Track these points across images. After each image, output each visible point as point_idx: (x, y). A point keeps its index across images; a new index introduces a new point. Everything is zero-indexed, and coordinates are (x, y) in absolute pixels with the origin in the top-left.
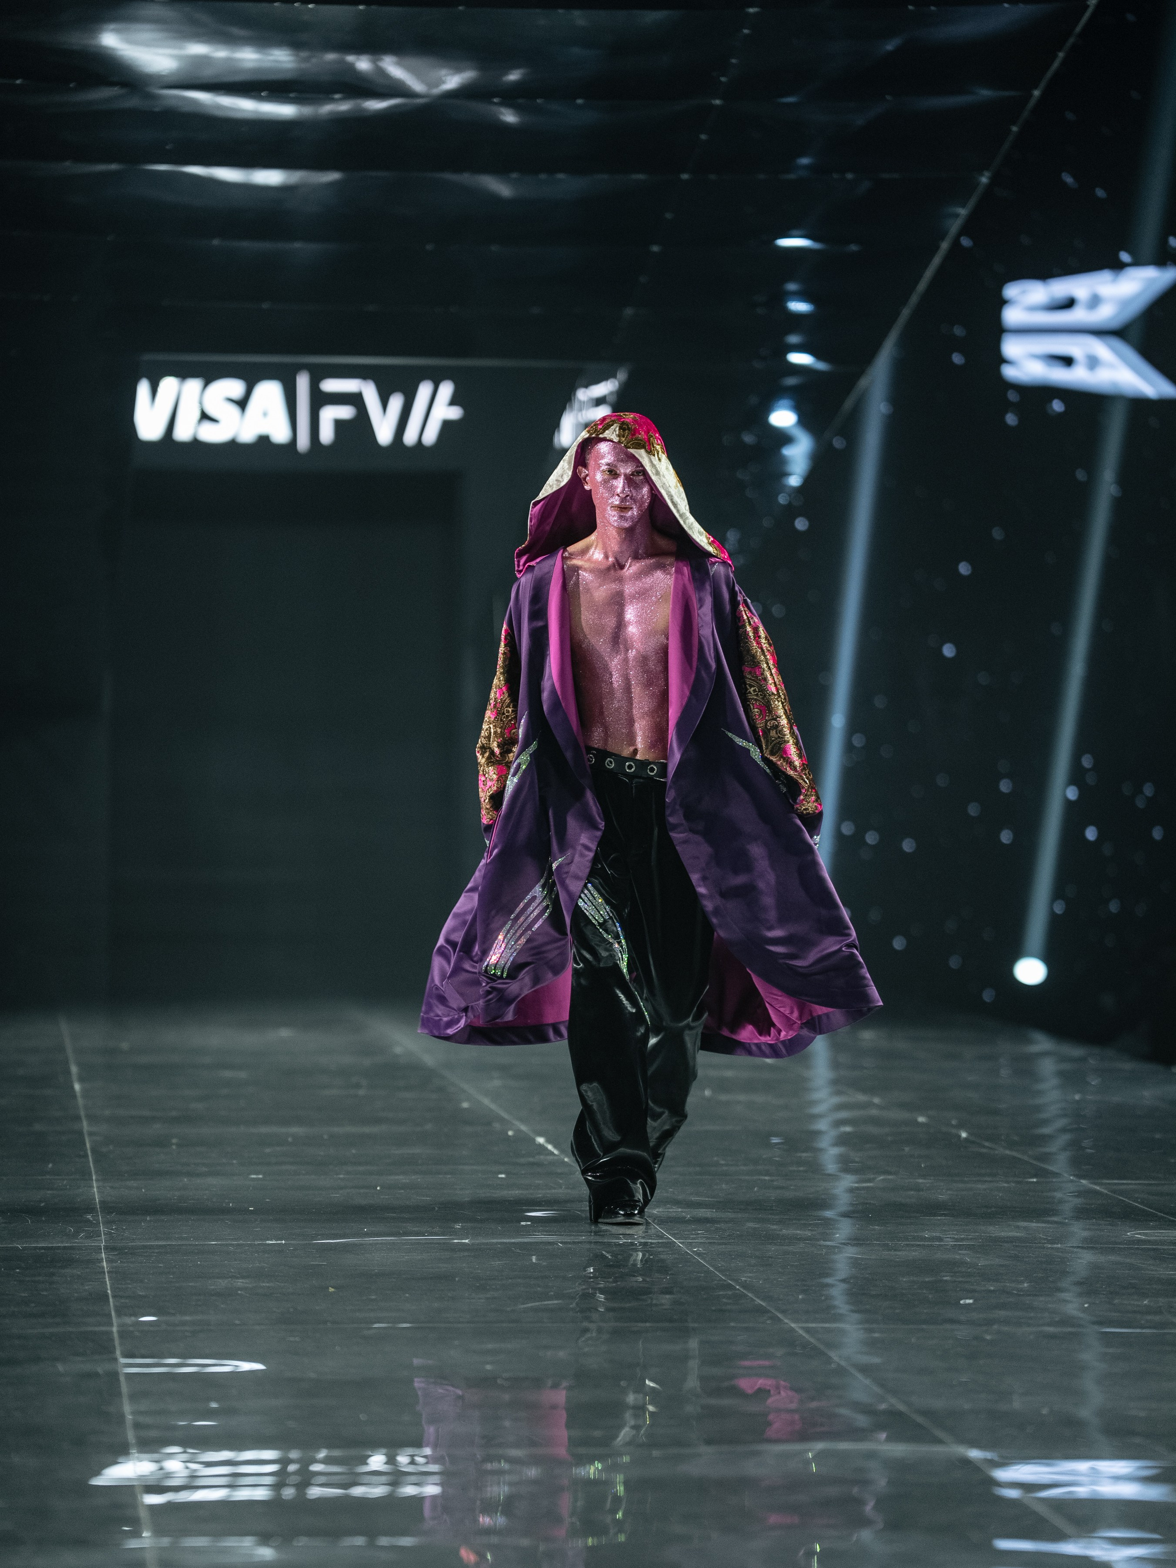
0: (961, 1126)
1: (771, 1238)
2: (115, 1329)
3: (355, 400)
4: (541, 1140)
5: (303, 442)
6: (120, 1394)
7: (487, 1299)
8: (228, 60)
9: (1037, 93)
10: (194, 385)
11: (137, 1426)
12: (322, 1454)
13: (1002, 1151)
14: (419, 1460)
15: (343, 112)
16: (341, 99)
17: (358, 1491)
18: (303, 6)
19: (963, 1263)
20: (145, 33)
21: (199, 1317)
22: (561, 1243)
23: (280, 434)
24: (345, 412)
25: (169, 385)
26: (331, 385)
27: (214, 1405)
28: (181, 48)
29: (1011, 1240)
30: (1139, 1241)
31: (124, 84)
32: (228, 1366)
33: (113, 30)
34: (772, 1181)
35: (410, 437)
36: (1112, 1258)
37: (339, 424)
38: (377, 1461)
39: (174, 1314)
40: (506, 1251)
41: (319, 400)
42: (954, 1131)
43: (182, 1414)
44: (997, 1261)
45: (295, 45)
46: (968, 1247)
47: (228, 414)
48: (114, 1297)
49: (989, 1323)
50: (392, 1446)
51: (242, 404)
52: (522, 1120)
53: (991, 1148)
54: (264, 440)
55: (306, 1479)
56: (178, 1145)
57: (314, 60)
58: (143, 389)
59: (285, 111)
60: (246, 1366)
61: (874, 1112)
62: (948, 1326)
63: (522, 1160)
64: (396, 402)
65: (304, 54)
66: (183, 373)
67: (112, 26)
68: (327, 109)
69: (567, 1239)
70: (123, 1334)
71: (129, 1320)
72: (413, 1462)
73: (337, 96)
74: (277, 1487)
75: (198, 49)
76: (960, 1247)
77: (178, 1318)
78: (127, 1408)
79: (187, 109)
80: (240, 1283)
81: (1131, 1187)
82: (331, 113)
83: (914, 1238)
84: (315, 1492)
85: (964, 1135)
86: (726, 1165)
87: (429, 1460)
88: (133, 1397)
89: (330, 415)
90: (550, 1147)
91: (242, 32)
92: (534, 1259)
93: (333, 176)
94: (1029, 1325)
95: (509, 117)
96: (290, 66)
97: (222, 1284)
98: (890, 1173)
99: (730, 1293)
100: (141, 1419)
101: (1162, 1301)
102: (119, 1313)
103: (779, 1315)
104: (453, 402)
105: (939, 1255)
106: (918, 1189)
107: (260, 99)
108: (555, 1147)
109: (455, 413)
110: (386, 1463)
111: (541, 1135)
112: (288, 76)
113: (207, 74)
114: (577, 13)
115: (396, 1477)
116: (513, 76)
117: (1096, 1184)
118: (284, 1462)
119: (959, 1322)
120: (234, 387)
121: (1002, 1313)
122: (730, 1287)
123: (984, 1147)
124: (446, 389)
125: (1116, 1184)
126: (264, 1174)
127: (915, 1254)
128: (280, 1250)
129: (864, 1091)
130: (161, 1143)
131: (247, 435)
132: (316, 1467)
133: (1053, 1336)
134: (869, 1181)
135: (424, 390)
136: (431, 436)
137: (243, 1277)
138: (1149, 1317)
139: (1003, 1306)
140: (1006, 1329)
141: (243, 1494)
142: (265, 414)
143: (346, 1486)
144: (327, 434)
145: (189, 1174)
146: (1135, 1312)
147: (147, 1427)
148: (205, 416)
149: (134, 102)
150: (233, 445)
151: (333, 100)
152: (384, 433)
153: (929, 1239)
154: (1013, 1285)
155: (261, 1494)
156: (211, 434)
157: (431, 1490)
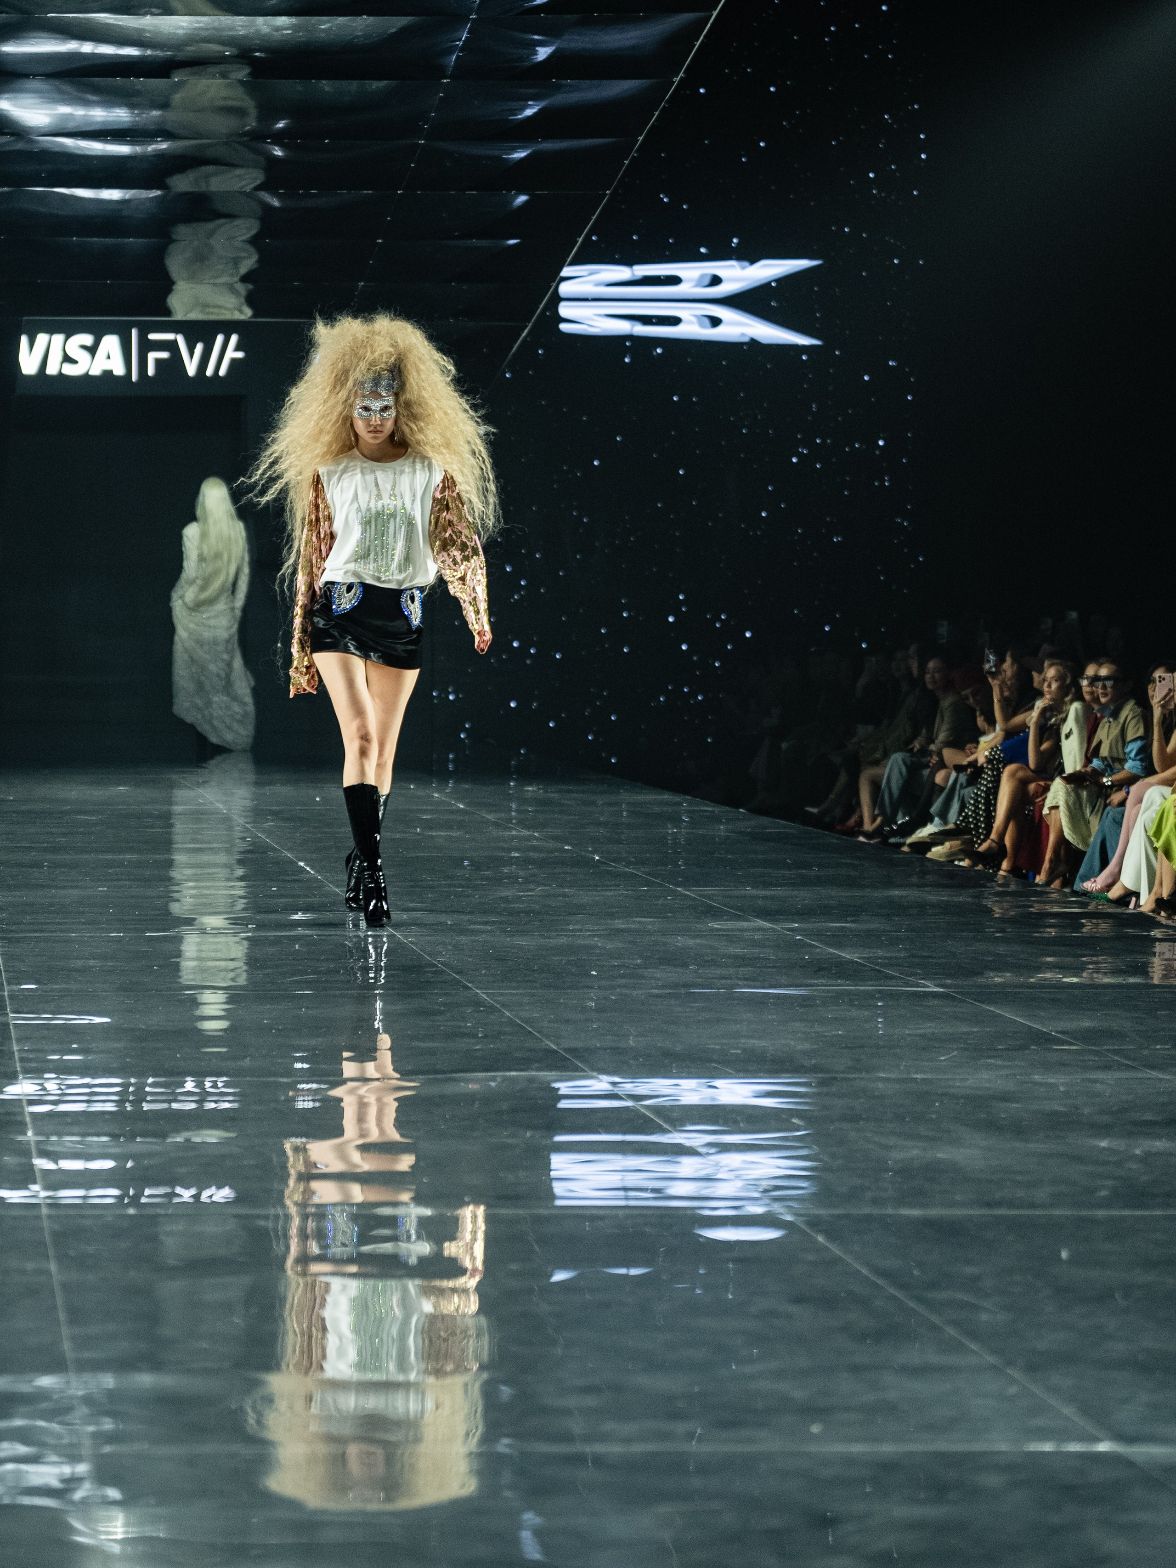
0: (594, 852)
1: (463, 932)
2: (6, 994)
3: (172, 346)
4: (302, 864)
5: (134, 377)
6: (10, 1038)
7: (264, 974)
8: (85, 115)
9: (641, 138)
10: (58, 338)
11: (22, 1060)
12: (150, 1080)
13: (622, 868)
14: (220, 1085)
15: (165, 149)
16: (161, 141)
17: (175, 1106)
18: (135, 80)
19: (596, 947)
20: (28, 100)
21: (64, 986)
22: (316, 935)
23: (119, 370)
24: (164, 355)
25: (42, 339)
26: (152, 336)
27: (75, 1046)
28: (52, 110)
29: (628, 931)
30: (717, 930)
31: (12, 134)
32: (85, 1020)
33: (6, 99)
34: (464, 891)
35: (209, 372)
36: (698, 941)
37: (158, 362)
38: (190, 1085)
39: (46, 984)
40: (277, 941)
41: (146, 346)
42: (591, 856)
43: (54, 1052)
44: (620, 945)
45: (131, 106)
46: (599, 936)
47: (83, 357)
48: (5, 971)
49: (614, 987)
50: (199, 1075)
51: (92, 350)
52: (287, 850)
53: (615, 867)
54: (108, 374)
55: (141, 1097)
56: (48, 867)
57: (144, 115)
58: (24, 340)
59: (123, 149)
60: (98, 1020)
61: (535, 843)
62: (586, 990)
63: (287, 878)
64: (199, 348)
65: (136, 112)
66: (51, 331)
67: (6, 96)
68: (150, 148)
69: (320, 933)
70: (11, 997)
71: (15, 988)
72: (215, 1086)
73: (159, 139)
74: (120, 1103)
75: (65, 110)
76: (594, 936)
77: (49, 986)
78: (15, 1048)
79: (57, 149)
80: (92, 963)
81: (711, 892)
82: (155, 150)
83: (562, 930)
84: (146, 1107)
85: (597, 858)
86: (432, 881)
87: (227, 1085)
88: (19, 1040)
89: (152, 356)
90: (308, 869)
91: (94, 98)
92: (297, 947)
93: (156, 193)
94: (641, 989)
95: (278, 152)
96: (127, 119)
97: (79, 963)
98: (545, 886)
99: (434, 969)
100: (25, 1055)
101: (732, 971)
102: (9, 984)
103: (469, 985)
104: (237, 349)
105: (580, 942)
106: (564, 895)
107: (106, 141)
108: (312, 869)
109: (240, 355)
110: (195, 1087)
111: (301, 861)
112: (125, 126)
113: (71, 126)
114: (324, 82)
115: (203, 1096)
116: (281, 125)
117: (688, 891)
118: (125, 1086)
119: (592, 988)
120: (87, 339)
121: (623, 981)
122: (434, 965)
123: (612, 866)
124: (234, 339)
125: (701, 890)
126: (108, 887)
127: (563, 941)
128: (119, 940)
129: (528, 828)
130: (38, 865)
131: (96, 371)
132: (147, 1089)
133: (657, 996)
134: (531, 890)
135: (220, 339)
136: (222, 372)
137: (94, 959)
138: (723, 982)
139: (623, 976)
140: (625, 991)
141: (97, 1107)
142: (109, 357)
143: (170, 1102)
144: (151, 371)
145: (56, 887)
146: (714, 978)
147: (30, 1060)
148: (67, 359)
149: (20, 146)
150: (86, 377)
151: (157, 141)
152: (191, 369)
153: (572, 931)
154: (631, 961)
155: (110, 1107)
156: (70, 370)
157: (227, 1105)
